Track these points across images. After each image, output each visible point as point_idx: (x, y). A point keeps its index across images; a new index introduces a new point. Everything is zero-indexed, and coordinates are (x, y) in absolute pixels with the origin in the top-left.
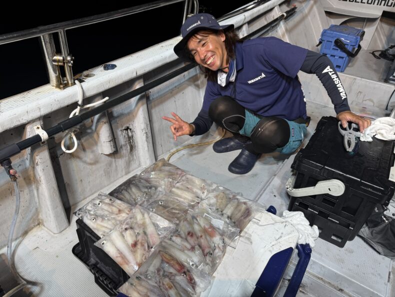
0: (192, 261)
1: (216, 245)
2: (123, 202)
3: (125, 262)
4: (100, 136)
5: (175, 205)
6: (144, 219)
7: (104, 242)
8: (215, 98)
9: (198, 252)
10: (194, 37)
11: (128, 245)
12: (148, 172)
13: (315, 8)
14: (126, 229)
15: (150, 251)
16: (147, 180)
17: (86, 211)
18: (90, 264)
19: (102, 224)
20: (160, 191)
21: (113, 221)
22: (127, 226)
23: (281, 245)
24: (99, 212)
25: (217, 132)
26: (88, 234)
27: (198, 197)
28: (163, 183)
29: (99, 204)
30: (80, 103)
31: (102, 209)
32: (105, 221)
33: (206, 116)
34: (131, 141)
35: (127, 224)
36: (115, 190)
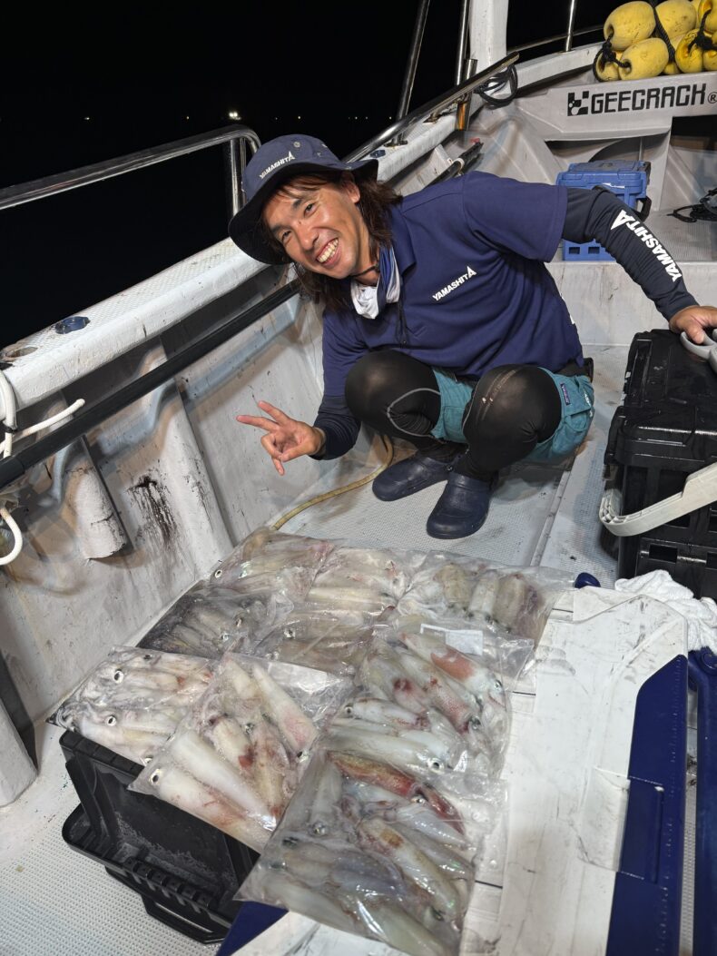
0: (431, 755)
1: (481, 697)
2: (182, 656)
3: (235, 813)
4: (79, 509)
5: (330, 629)
6: (257, 683)
7: (158, 772)
8: (352, 358)
9: (439, 726)
10: (281, 193)
11: (228, 763)
12: (233, 566)
13: (522, 139)
14: (213, 722)
15: (297, 764)
16: (236, 587)
17: (86, 703)
18: (123, 860)
19: (140, 726)
20: (278, 605)
21: (169, 712)
22: (214, 713)
23: (650, 656)
24: (123, 697)
25: (372, 454)
26: (104, 769)
27: (387, 595)
28: (280, 581)
29: (117, 677)
30: (9, 422)
31: (130, 688)
32: (144, 717)
33: (341, 410)
34: (163, 513)
35: (211, 707)
36: (152, 631)
